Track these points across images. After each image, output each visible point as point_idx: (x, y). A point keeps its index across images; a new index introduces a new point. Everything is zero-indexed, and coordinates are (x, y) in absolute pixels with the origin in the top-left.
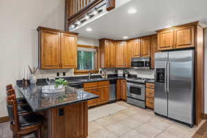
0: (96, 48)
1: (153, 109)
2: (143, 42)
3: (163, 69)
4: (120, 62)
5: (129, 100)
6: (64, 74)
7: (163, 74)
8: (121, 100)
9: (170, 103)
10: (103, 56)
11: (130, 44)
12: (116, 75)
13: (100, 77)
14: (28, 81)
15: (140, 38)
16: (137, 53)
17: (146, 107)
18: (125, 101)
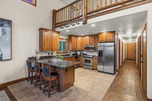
0: (67, 39)
1: (97, 70)
2: (91, 38)
3: (102, 51)
4: (79, 47)
5: (84, 66)
6: (52, 54)
7: (102, 53)
8: (79, 67)
9: (105, 67)
10: (70, 44)
11: (84, 38)
12: (76, 54)
13: (69, 55)
14: (35, 58)
15: (89, 36)
16: (88, 43)
17: (93, 69)
18: (82, 67)
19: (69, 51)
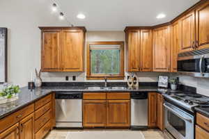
6: (74, 78)
19: (126, 74)
